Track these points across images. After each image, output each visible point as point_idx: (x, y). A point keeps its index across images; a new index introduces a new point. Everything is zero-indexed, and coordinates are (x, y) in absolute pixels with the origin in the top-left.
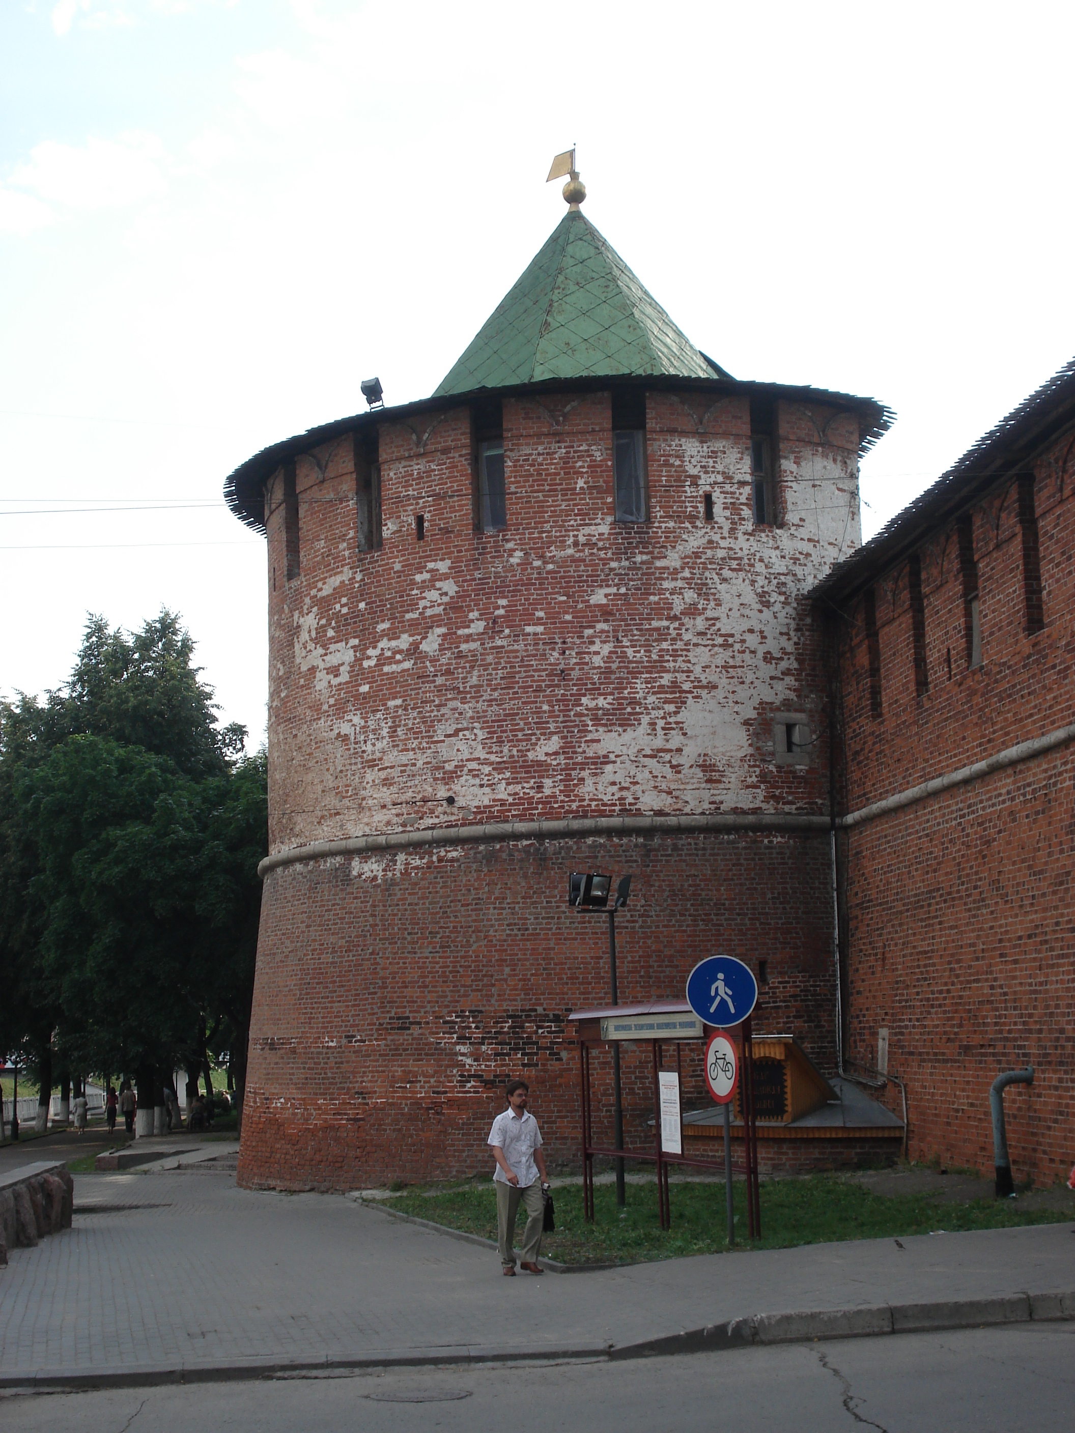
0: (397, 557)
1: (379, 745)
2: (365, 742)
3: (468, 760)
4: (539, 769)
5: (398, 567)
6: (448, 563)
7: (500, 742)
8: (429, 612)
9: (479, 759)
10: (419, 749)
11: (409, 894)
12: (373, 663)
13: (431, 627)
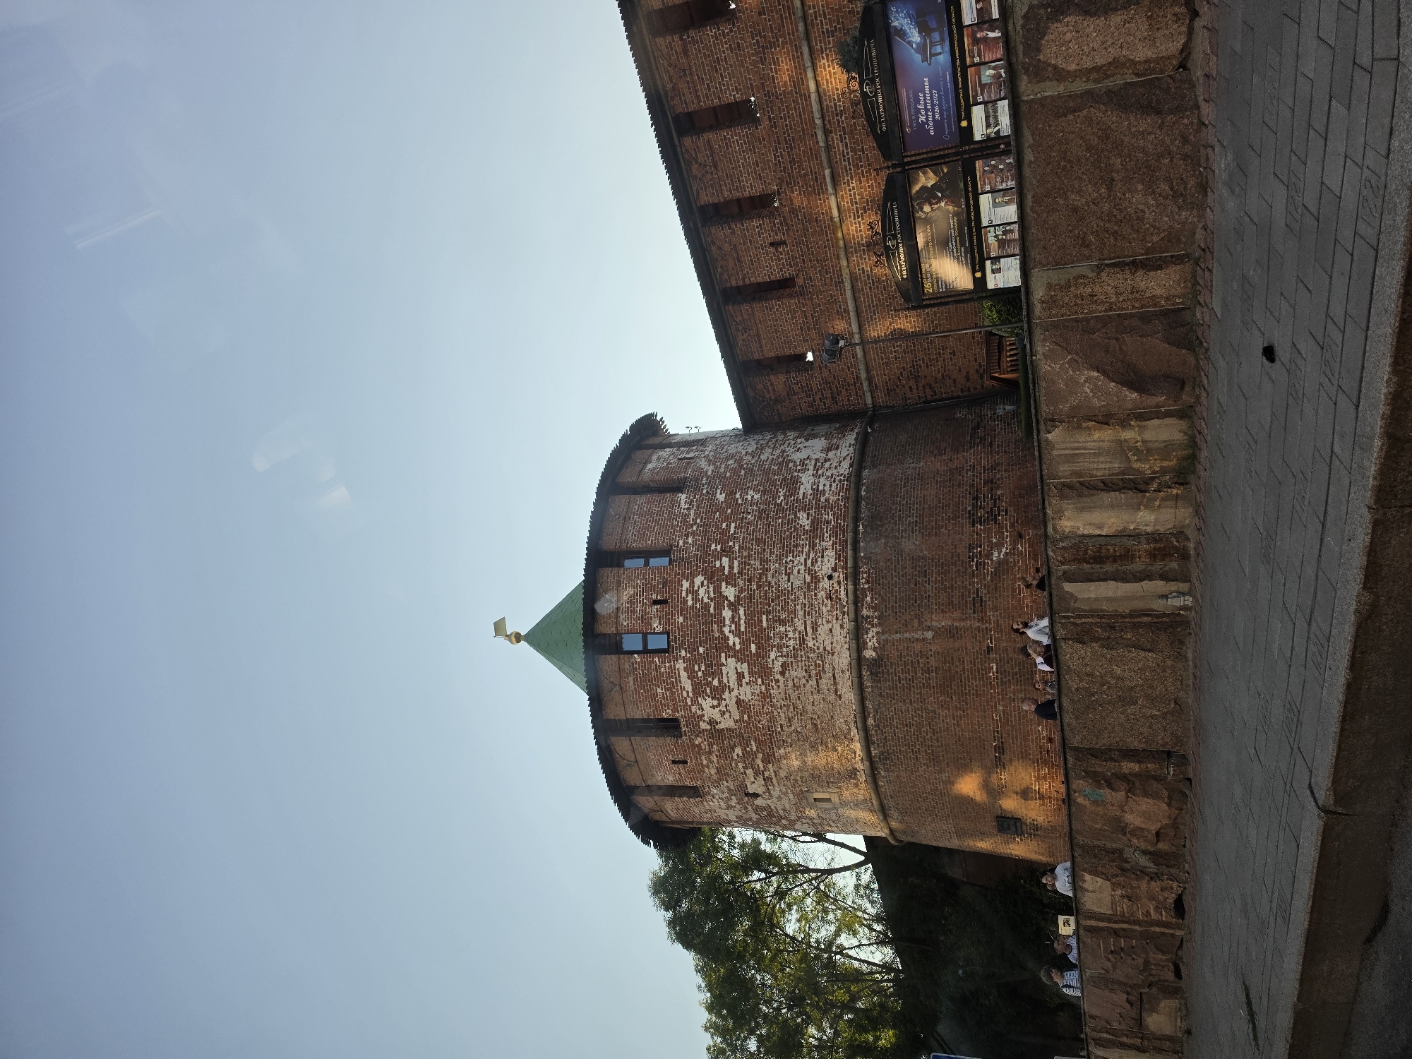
0: (675, 620)
1: (791, 635)
2: (787, 647)
3: (805, 566)
4: (816, 524)
5: (681, 619)
6: (684, 581)
7: (796, 546)
8: (712, 595)
9: (805, 559)
10: (795, 601)
11: (889, 604)
12: (737, 640)
13: (721, 592)
